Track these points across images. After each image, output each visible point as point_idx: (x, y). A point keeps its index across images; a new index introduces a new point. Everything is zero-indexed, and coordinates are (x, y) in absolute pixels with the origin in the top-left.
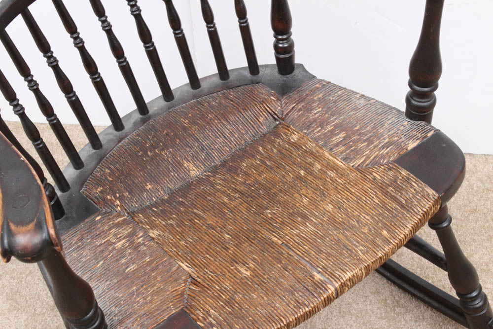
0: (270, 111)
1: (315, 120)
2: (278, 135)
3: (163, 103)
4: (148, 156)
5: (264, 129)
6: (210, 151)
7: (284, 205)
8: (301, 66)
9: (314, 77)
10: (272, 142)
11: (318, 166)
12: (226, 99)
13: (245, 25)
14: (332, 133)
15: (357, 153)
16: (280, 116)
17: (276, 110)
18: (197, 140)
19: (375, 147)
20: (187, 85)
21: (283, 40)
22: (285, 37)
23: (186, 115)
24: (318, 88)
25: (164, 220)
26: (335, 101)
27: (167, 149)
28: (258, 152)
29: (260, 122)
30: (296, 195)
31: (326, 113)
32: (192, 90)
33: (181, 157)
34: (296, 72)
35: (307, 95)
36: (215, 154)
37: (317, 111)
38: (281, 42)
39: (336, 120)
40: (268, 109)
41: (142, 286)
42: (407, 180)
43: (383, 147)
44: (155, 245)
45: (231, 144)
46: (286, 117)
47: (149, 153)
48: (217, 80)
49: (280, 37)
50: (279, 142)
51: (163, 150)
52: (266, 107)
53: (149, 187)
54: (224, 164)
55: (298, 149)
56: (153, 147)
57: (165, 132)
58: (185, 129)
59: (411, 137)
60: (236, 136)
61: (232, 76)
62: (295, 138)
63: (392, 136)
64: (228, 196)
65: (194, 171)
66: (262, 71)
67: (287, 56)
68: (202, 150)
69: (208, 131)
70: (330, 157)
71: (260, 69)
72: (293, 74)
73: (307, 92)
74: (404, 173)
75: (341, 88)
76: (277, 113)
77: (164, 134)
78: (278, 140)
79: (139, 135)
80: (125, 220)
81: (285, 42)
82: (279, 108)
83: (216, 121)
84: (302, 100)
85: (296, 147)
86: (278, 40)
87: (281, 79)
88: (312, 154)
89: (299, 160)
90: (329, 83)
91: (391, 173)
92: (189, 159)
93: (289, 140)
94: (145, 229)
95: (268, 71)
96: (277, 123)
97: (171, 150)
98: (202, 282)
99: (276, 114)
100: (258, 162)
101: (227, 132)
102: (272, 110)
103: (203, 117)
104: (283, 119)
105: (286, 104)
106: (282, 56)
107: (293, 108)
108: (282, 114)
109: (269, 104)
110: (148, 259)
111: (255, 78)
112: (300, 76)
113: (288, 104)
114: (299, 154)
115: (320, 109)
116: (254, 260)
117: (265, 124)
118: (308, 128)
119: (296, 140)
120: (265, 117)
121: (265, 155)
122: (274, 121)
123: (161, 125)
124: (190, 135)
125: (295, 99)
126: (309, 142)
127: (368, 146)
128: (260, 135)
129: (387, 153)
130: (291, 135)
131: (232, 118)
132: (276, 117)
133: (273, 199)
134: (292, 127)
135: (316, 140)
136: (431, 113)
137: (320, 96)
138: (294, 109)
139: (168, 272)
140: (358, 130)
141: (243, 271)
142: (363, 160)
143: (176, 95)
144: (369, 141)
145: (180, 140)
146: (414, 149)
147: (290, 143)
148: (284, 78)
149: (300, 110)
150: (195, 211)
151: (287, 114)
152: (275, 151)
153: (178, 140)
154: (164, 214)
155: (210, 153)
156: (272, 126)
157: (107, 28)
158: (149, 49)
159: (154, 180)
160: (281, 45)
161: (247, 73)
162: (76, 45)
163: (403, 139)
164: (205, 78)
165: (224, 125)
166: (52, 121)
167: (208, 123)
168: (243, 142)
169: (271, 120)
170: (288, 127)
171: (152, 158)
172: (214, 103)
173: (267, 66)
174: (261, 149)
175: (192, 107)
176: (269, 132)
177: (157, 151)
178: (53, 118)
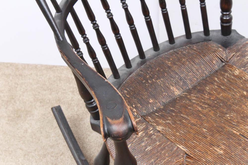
0: (219, 57)
2: (226, 71)
3: (153, 52)
4: (149, 83)
5: (216, 67)
6: (185, 80)
7: (237, 112)
8: (235, 31)
9: (244, 37)
10: (223, 75)
12: (192, 50)
13: (204, 6)
16: (226, 60)
17: (223, 57)
18: (177, 74)
20: (167, 41)
21: (226, 15)
22: (228, 13)
23: (168, 59)
24: (247, 43)
25: (164, 120)
27: (160, 79)
28: (215, 81)
29: (214, 63)
30: (243, 106)
32: (170, 45)
33: (168, 83)
34: (233, 34)
35: (241, 48)
36: (188, 82)
38: (225, 16)
40: (218, 56)
41: (157, 159)
44: (161, 135)
45: (197, 76)
46: (229, 61)
47: (149, 81)
48: (184, 39)
49: (225, 13)
50: (227, 75)
51: (157, 79)
52: (217, 55)
53: (151, 101)
54: (194, 88)
55: (240, 79)
56: (151, 78)
57: (157, 69)
58: (169, 67)
60: (200, 71)
61: (193, 37)
62: (237, 72)
64: (201, 106)
65: (177, 92)
66: (211, 34)
67: (228, 24)
68: (181, 80)
69: (183, 69)
71: (210, 32)
72: (231, 35)
73: (241, 46)
76: (223, 58)
77: (157, 70)
78: (226, 74)
79: (141, 71)
80: (140, 120)
81: (227, 16)
82: (225, 55)
83: (187, 63)
84: (238, 51)
85: (238, 78)
86: (223, 15)
87: (224, 38)
89: (242, 85)
92: (174, 85)
93: (234, 74)
94: (153, 125)
95: (215, 34)
96: (224, 64)
97: (162, 79)
98: (194, 157)
100: (216, 87)
101: (194, 69)
102: (220, 56)
103: (179, 60)
104: (227, 62)
105: (229, 53)
106: (225, 25)
107: (233, 55)
108: (227, 59)
109: (219, 53)
110: (158, 143)
111: (207, 37)
112: (235, 37)
113: (230, 53)
114: (241, 82)
116: (224, 144)
117: (216, 65)
118: (244, 67)
119: (238, 74)
120: (217, 60)
121: (220, 82)
122: (222, 63)
123: (154, 65)
124: (172, 71)
125: (234, 50)
126: (246, 75)
128: (214, 71)
130: (234, 71)
131: (197, 61)
132: (223, 60)
133: (229, 108)
134: (234, 66)
138: (235, 56)
139: (171, 151)
141: (218, 150)
143: (161, 47)
145: (167, 73)
147: (234, 75)
148: (225, 38)
149: (238, 56)
150: (182, 115)
151: (230, 59)
152: (225, 80)
153: (166, 74)
154: (163, 117)
155: (185, 82)
156: (221, 66)
157: (125, 7)
158: (147, 20)
159: (154, 97)
160: (225, 18)
161: (202, 35)
162: (108, 17)
164: (177, 38)
165: (192, 65)
166: (95, 61)
167: (183, 64)
168: (204, 75)
169: (220, 61)
170: (232, 66)
171: (151, 84)
172: (185, 52)
173: (213, 31)
174: (216, 79)
175: (171, 54)
176: (220, 69)
177: (154, 80)
178: (96, 60)
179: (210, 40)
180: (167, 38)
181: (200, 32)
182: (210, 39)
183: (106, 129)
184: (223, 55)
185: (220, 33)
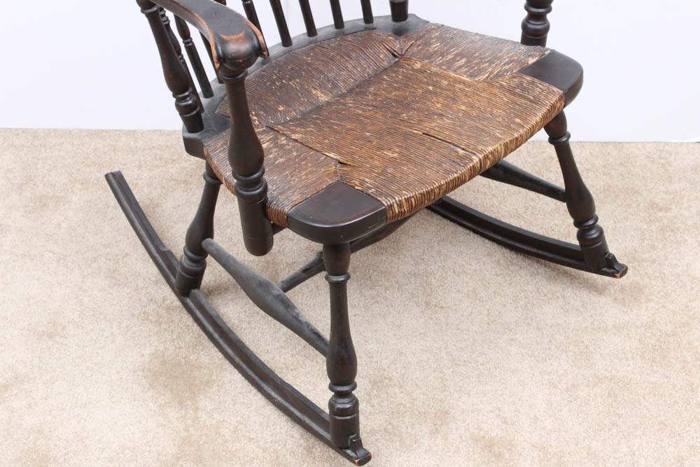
0: (390, 49)
1: (435, 52)
2: (401, 67)
3: (282, 49)
4: (277, 85)
5: (385, 64)
7: (419, 110)
8: (414, 15)
9: (428, 22)
10: (396, 72)
11: (445, 83)
12: (345, 41)
14: (454, 60)
15: (480, 71)
16: (400, 53)
17: (395, 48)
18: (321, 72)
19: (496, 65)
20: (304, 34)
23: (308, 55)
24: (434, 29)
25: (304, 128)
26: (452, 38)
27: (294, 80)
28: (383, 79)
29: (381, 58)
30: (428, 103)
31: (445, 46)
32: (309, 38)
33: (308, 86)
34: (409, 19)
35: (424, 35)
36: (341, 84)
37: (435, 46)
39: (454, 51)
40: (388, 47)
41: (295, 170)
42: (533, 83)
43: (505, 65)
44: (299, 145)
45: (355, 76)
46: (405, 53)
47: (277, 83)
48: (333, 29)
50: (403, 71)
51: (290, 80)
52: (386, 46)
53: (281, 108)
54: (351, 91)
55: (423, 73)
56: (280, 79)
57: (290, 67)
58: (309, 65)
59: (529, 56)
60: (359, 70)
61: (346, 26)
62: (418, 66)
63: (512, 56)
64: (362, 109)
65: (323, 98)
67: (401, 1)
68: (328, 81)
69: (331, 66)
70: (455, 75)
71: (374, 19)
72: (407, 21)
73: (424, 32)
74: (529, 78)
75: (455, 29)
78: (401, 70)
79: (264, 71)
80: (264, 130)
82: (398, 46)
83: (338, 58)
84: (420, 38)
85: (420, 72)
88: (437, 74)
89: (425, 80)
90: (443, 25)
91: (516, 80)
92: (317, 87)
93: (413, 68)
94: (286, 135)
95: (381, 20)
96: (397, 60)
97: (298, 80)
98: (352, 164)
99: (395, 51)
100: (385, 86)
101: (350, 66)
103: (324, 55)
104: (402, 55)
105: (405, 42)
106: (396, 1)
107: (412, 45)
108: (402, 52)
109: (388, 43)
110: (295, 154)
111: (369, 26)
112: (414, 22)
113: (407, 42)
114: (424, 76)
115: (439, 44)
116: (398, 146)
117: (385, 59)
118: (429, 58)
120: (386, 54)
121: (391, 80)
122: (394, 58)
123: (285, 62)
124: (314, 69)
125: (413, 37)
126: (432, 67)
127: (490, 65)
128: (381, 69)
129: (510, 68)
130: (413, 64)
131: (354, 55)
132: (395, 53)
133: (407, 107)
134: (413, 59)
135: (440, 66)
136: (545, 38)
137: (437, 34)
138: (414, 45)
139: (317, 161)
140: (478, 56)
141: (388, 154)
142: (486, 75)
143: (294, 42)
144: (491, 62)
146: (534, 64)
147: (413, 69)
148: (398, 24)
149: (419, 45)
150: (332, 121)
151: (407, 50)
152: (400, 77)
153: (304, 73)
154: (301, 125)
155: (336, 83)
156: (393, 62)
159: (285, 103)
161: (362, 24)
163: (523, 57)
164: (321, 29)
165: (347, 61)
166: (188, 43)
167: (332, 60)
168: (366, 75)
169: (391, 56)
170: (410, 59)
171: (281, 87)
172: (333, 45)
173: (379, 17)
174: (385, 77)
175: (312, 49)
176: (391, 67)
177: (284, 81)
178: (189, 40)
179: (375, 29)
180: (304, 30)
181: (359, 20)
182: (374, 27)
183: (219, 48)
184: (395, 46)
185: (391, 18)
